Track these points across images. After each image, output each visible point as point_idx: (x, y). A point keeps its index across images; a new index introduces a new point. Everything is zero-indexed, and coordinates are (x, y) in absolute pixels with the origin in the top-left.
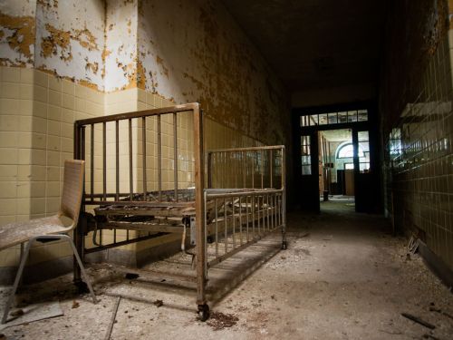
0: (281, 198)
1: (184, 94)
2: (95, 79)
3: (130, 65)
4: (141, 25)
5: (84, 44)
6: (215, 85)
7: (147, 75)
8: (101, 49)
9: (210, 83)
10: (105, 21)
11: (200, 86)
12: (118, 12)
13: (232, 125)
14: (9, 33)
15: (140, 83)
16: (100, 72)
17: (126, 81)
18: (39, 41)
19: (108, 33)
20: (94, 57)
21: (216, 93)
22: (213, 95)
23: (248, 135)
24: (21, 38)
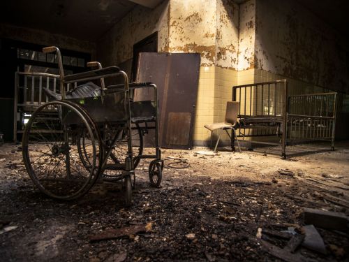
0: (332, 122)
1: (276, 67)
2: (235, 66)
3: (251, 58)
4: (257, 38)
5: (231, 51)
6: (294, 58)
7: (259, 61)
8: (237, 51)
9: (291, 57)
10: (239, 38)
11: (285, 60)
12: (245, 33)
13: (305, 80)
14: (206, 53)
15: (256, 67)
16: (236, 62)
17: (249, 66)
18: (216, 55)
19: (240, 43)
20: (234, 56)
21: (295, 63)
22: (293, 64)
23: (317, 85)
24: (210, 55)
